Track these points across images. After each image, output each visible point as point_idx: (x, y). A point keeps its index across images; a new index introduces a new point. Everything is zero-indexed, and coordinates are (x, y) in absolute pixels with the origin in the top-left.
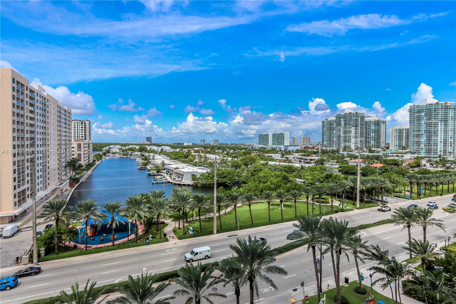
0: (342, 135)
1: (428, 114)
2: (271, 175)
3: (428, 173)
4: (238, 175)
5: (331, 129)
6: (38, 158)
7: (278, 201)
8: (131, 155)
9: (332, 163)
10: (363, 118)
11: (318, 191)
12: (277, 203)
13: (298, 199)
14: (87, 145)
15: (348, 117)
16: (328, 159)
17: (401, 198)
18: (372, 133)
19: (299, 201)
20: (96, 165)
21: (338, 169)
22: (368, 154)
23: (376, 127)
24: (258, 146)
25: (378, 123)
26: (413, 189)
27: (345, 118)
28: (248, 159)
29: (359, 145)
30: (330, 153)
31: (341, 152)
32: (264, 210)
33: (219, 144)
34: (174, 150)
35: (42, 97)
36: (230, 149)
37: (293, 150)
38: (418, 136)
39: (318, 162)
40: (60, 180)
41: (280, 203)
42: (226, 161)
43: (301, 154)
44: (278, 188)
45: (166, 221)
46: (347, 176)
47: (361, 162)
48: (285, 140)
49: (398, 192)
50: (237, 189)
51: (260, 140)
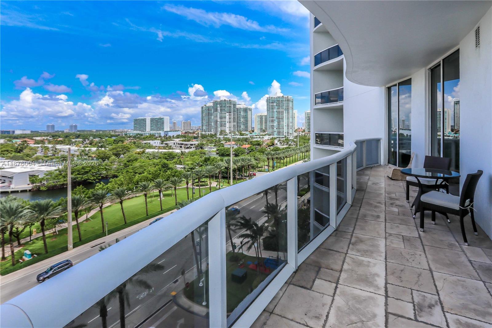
0: (219, 120)
1: (278, 104)
3: (279, 150)
4: (106, 168)
5: (209, 114)
7: (156, 192)
9: (210, 147)
10: (235, 105)
11: (197, 175)
12: (155, 194)
13: (179, 186)
15: (223, 104)
16: (207, 143)
17: (263, 172)
18: (242, 119)
21: (216, 152)
22: (239, 137)
23: (245, 114)
24: (132, 132)
25: (246, 110)
26: (270, 163)
27: (221, 104)
28: (119, 148)
29: (233, 129)
30: (209, 137)
31: (218, 136)
32: (141, 204)
33: (78, 131)
36: (95, 136)
38: (273, 121)
41: (158, 193)
42: (89, 152)
43: (182, 139)
46: (222, 158)
47: (233, 145)
48: (165, 125)
49: (260, 167)
50: (103, 186)
51: (136, 125)
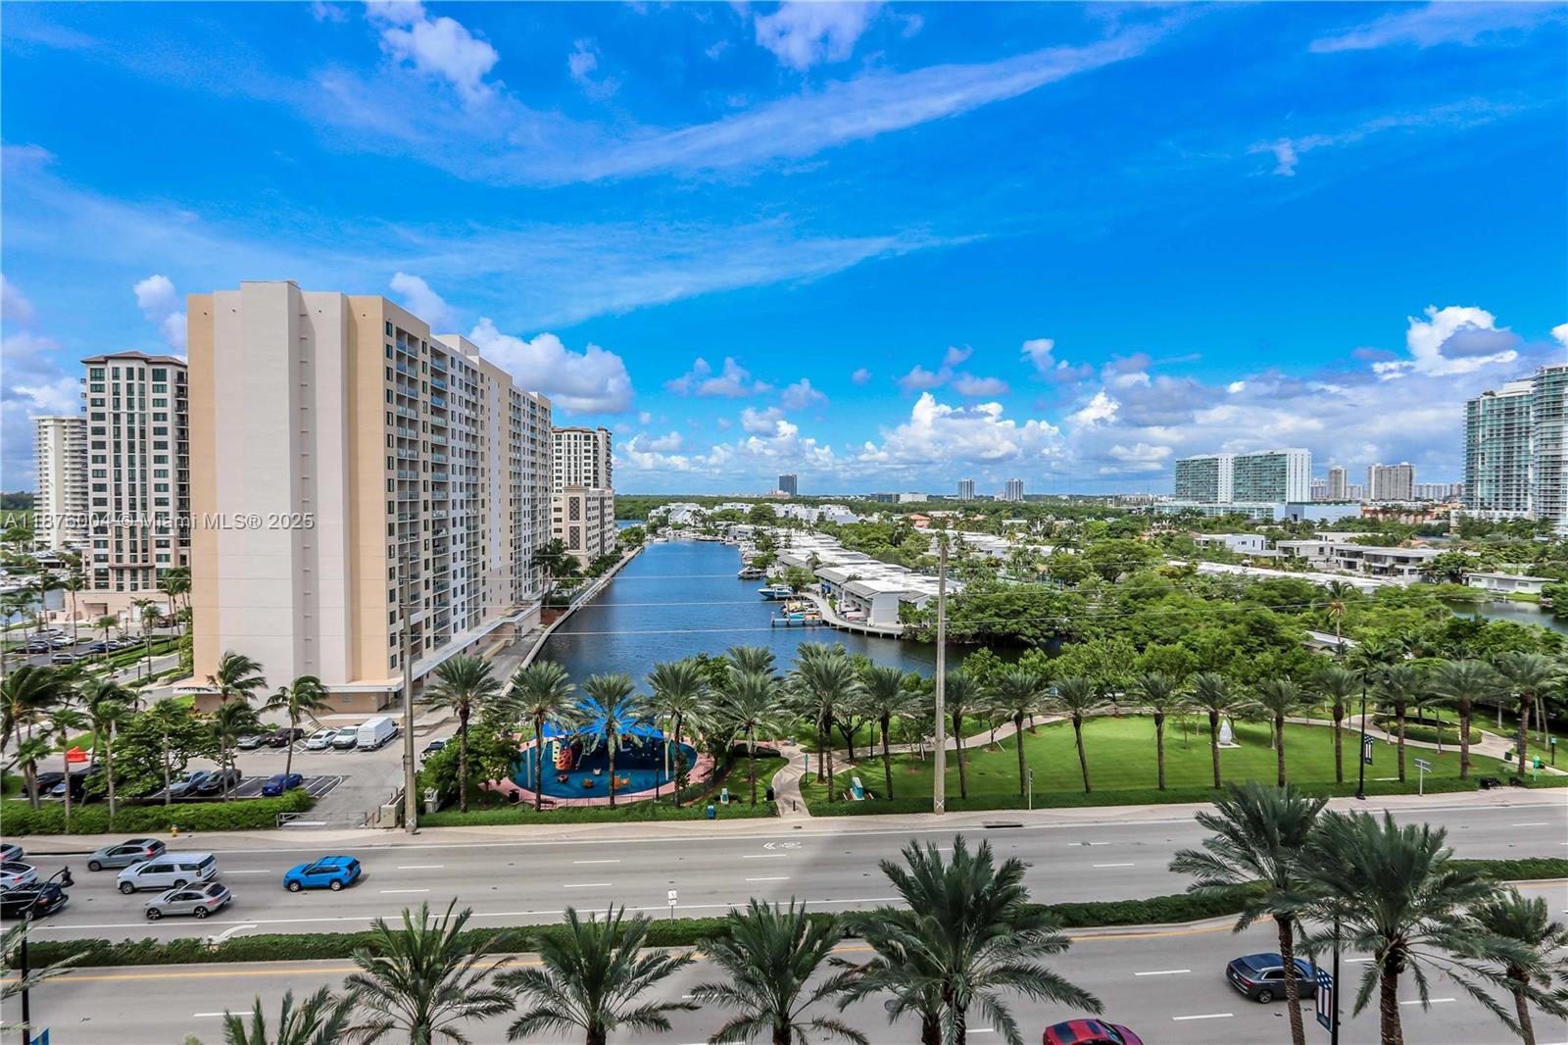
2: (1202, 615)
4: (1067, 609)
6: (454, 537)
8: (726, 532)
14: (597, 503)
19: (1312, 721)
20: (622, 562)
21: (1537, 602)
24: (1170, 503)
28: (1117, 553)
34: (862, 517)
35: (467, 368)
37: (1323, 522)
39: (1434, 569)
40: (516, 603)
42: (1034, 558)
43: (1356, 535)
44: (1216, 665)
45: (785, 750)
48: (1290, 480)
50: (1041, 661)
51: (1182, 482)
